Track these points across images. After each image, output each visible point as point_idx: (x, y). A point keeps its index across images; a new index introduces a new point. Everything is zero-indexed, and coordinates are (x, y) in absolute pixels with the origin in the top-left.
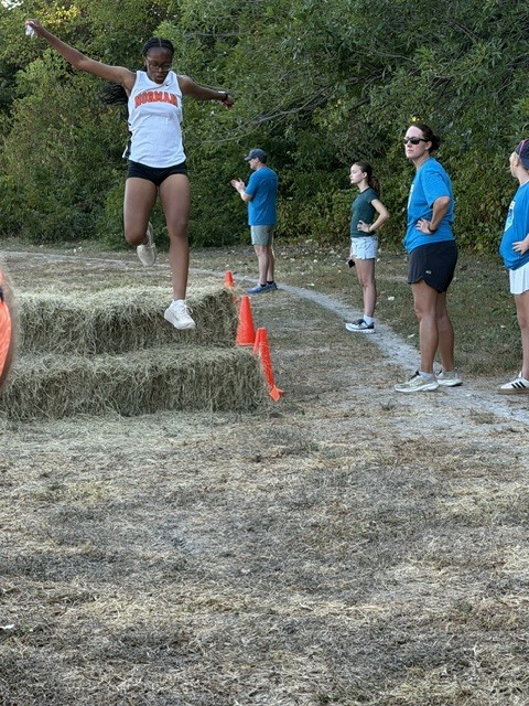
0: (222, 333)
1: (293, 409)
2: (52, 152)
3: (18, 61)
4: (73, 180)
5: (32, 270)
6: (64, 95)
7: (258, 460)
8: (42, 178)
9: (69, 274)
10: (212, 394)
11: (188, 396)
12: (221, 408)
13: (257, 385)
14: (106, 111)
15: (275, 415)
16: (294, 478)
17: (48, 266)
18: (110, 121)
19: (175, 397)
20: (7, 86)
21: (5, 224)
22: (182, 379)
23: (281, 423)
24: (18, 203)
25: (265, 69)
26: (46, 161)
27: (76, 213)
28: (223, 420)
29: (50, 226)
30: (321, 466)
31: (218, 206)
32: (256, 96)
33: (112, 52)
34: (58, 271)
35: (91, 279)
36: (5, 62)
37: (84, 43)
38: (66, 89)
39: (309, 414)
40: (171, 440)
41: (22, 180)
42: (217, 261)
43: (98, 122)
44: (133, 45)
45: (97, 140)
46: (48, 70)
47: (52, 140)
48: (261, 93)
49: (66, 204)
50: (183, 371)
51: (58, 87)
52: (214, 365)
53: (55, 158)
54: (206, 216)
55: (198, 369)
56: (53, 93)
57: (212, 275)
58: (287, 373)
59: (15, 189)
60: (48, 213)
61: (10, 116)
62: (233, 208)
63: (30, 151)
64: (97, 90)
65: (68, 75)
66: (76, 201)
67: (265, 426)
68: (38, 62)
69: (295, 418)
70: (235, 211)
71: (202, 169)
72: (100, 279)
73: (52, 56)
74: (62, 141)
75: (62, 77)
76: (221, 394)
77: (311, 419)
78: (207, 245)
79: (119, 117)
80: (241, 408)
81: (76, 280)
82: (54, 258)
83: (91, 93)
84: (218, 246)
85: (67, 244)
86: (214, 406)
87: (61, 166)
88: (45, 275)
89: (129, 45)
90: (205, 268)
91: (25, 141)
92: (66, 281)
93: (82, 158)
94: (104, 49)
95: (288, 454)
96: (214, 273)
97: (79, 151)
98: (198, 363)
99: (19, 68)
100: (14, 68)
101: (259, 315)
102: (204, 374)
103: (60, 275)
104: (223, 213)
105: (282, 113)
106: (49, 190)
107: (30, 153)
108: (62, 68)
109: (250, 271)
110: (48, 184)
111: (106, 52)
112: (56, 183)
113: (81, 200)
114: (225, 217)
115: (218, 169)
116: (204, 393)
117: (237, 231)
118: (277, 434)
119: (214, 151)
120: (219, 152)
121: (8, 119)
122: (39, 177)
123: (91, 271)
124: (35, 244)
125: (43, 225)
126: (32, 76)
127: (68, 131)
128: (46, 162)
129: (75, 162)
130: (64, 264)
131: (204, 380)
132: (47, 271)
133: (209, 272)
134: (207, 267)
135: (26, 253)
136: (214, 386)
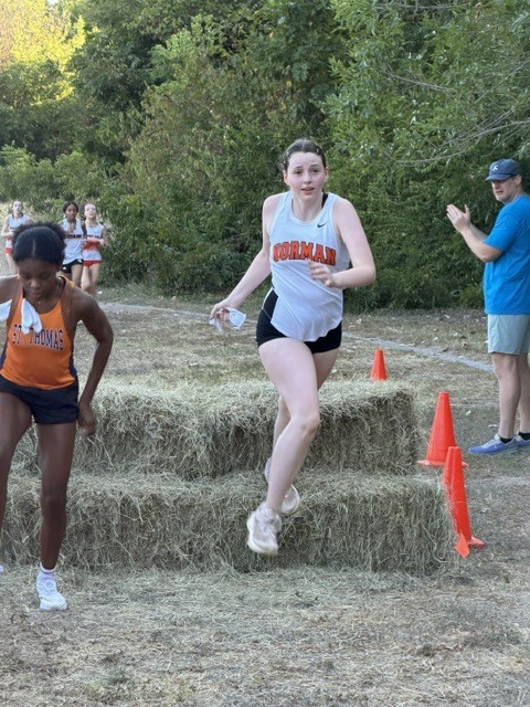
0: (395, 454)
1: (492, 573)
2: (196, 164)
3: (157, 31)
4: (225, 204)
5: (157, 333)
6: (218, 81)
7: (427, 652)
8: (181, 199)
9: (206, 342)
10: (373, 544)
11: (336, 545)
12: (384, 567)
13: (439, 534)
14: (275, 106)
15: (463, 580)
16: (476, 686)
17: (178, 328)
18: (282, 120)
19: (317, 548)
20: (140, 66)
21: (124, 264)
22: (329, 520)
23: (471, 594)
24: (143, 235)
25: (491, 57)
26: (188, 176)
27: (226, 252)
28: (384, 585)
29: (188, 269)
30: (518, 668)
31: (432, 249)
32: (476, 96)
33: (288, 22)
34: (192, 336)
35: (236, 351)
36: (138, 33)
37: (250, 7)
38: (222, 73)
39: (515, 583)
40: (304, 612)
41: (153, 202)
42: (423, 331)
43: (264, 120)
44: (319, 13)
45: (261, 148)
46: (198, 44)
47: (197, 146)
48: (484, 93)
49: (212, 239)
50: (330, 509)
51: (210, 70)
52: (375, 500)
53: (199, 172)
54: (411, 263)
55: (352, 507)
56: (202, 79)
57: (412, 352)
58: (496, 514)
59: (141, 215)
60: (185, 251)
61: (141, 109)
62: (451, 253)
63: (166, 161)
64: (264, 76)
65: (225, 54)
66: (227, 235)
67: (445, 597)
68: (184, 34)
69: (493, 587)
70: (454, 257)
71: (409, 195)
72: (248, 352)
73: (203, 24)
74: (211, 149)
75: (217, 56)
76: (386, 544)
77: (519, 590)
78: (412, 306)
79: (295, 115)
80: (414, 567)
81: (212, 352)
82: (187, 318)
83: (255, 80)
84: (427, 308)
85: (210, 297)
86: (375, 563)
87: (208, 184)
88: (171, 343)
89: (313, 13)
90: (403, 341)
91: (160, 146)
92: (199, 353)
93: (239, 174)
94: (278, 17)
95: (472, 646)
96: (416, 350)
97: (235, 163)
98: (352, 498)
99: (159, 42)
100: (150, 42)
101: (470, 418)
102: (362, 514)
103: (193, 343)
104: (436, 259)
105: (513, 123)
106: (189, 218)
107: (168, 163)
108: (216, 43)
109: (467, 348)
110: (189, 208)
111: (280, 22)
112: (199, 208)
113: (234, 234)
114: (439, 266)
115: (433, 194)
116: (360, 542)
117: (456, 287)
118: (461, 613)
119: (428, 169)
120: (434, 170)
121: (138, 115)
122: (177, 199)
123: (238, 339)
124: (166, 295)
125: (178, 268)
126: (174, 54)
127: (222, 134)
128: (186, 176)
129: (229, 180)
130: (200, 326)
131: (360, 523)
132: (175, 337)
133: (409, 346)
134: (407, 340)
135: (151, 308)
136: (374, 533)
